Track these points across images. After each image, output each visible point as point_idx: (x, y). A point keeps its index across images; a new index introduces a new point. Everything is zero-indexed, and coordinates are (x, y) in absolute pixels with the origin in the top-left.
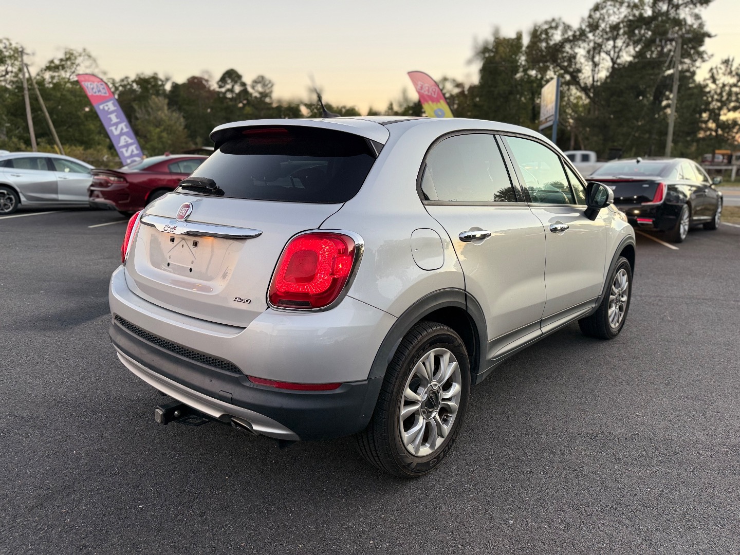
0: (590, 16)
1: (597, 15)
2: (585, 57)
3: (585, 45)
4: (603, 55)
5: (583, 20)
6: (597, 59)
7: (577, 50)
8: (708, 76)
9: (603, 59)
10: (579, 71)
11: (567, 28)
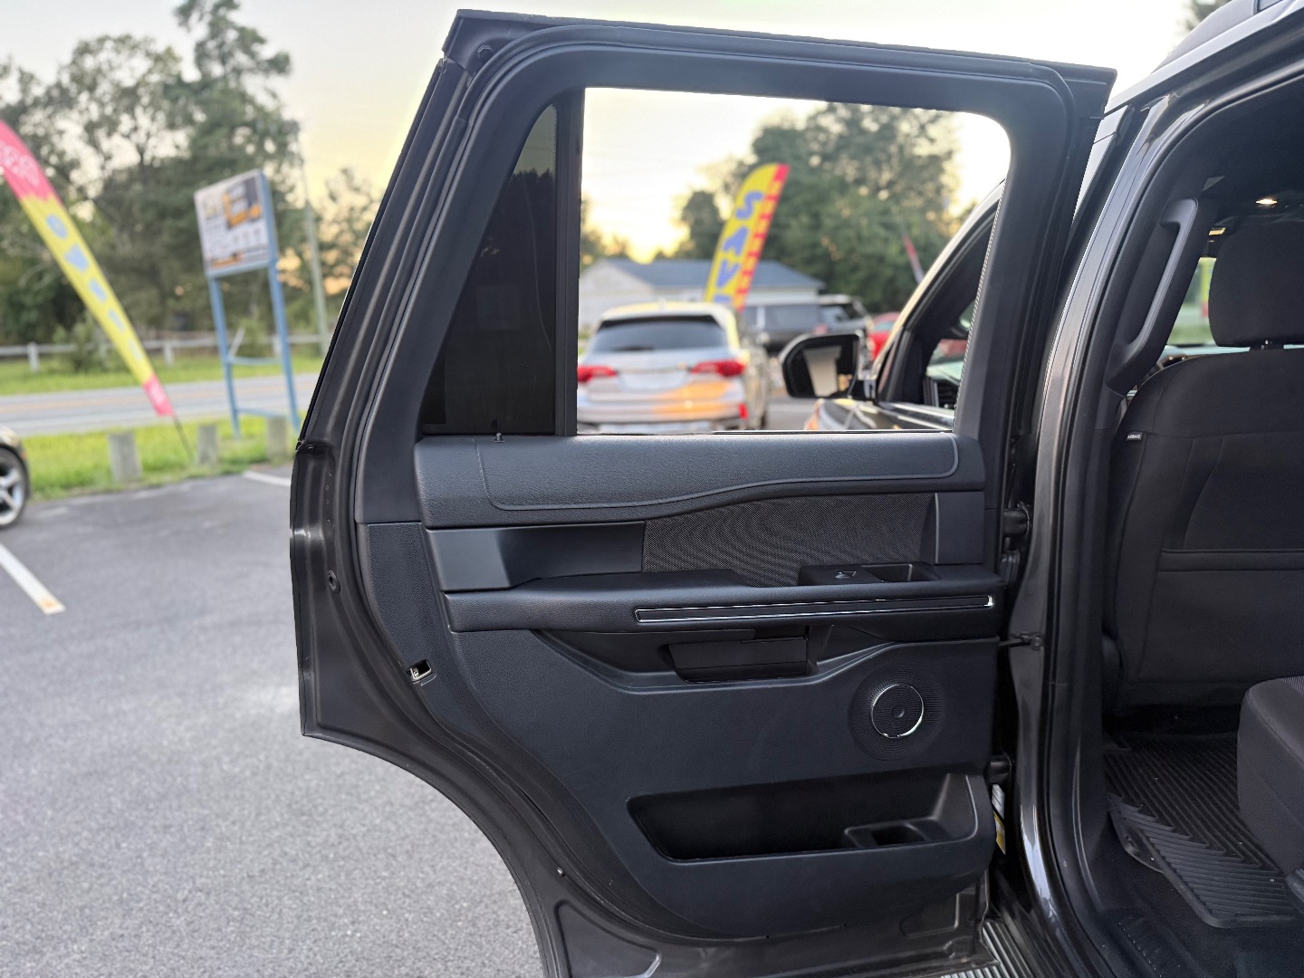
0: (74, 62)
1: (89, 63)
2: (80, 137)
3: (74, 115)
4: (117, 139)
5: (61, 69)
6: (106, 145)
7: (61, 123)
8: (323, 192)
9: (118, 146)
10: (75, 164)
11: (26, 79)
